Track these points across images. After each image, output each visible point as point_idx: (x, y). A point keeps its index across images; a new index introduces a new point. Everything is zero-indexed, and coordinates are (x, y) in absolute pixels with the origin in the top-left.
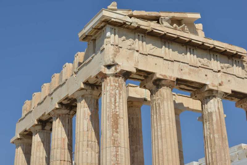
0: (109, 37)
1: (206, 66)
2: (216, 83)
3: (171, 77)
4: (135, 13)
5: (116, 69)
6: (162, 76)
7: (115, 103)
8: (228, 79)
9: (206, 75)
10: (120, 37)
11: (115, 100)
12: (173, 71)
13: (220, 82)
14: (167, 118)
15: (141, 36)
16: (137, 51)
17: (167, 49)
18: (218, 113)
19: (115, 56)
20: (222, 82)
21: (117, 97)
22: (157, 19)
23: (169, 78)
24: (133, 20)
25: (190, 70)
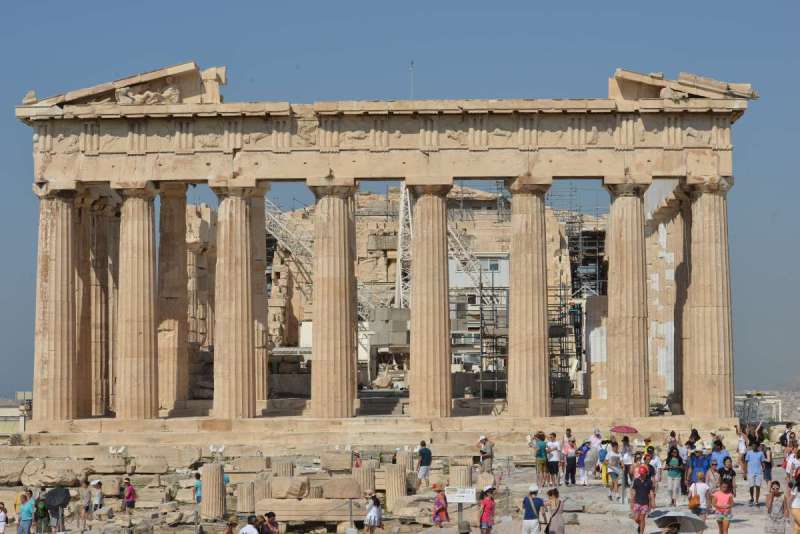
0: (37, 141)
1: (213, 146)
2: (228, 174)
3: (136, 184)
4: (68, 97)
5: (47, 189)
6: (120, 184)
7: (46, 238)
8: (254, 161)
9: (208, 164)
10: (53, 136)
11: (46, 235)
12: (144, 170)
13: (236, 170)
14: (130, 246)
15: (89, 126)
16: (83, 152)
17: (136, 136)
18: (228, 223)
19: (44, 171)
20: (240, 169)
21: (49, 230)
22: (110, 95)
23: (132, 186)
24: (67, 109)
25: (177, 161)
